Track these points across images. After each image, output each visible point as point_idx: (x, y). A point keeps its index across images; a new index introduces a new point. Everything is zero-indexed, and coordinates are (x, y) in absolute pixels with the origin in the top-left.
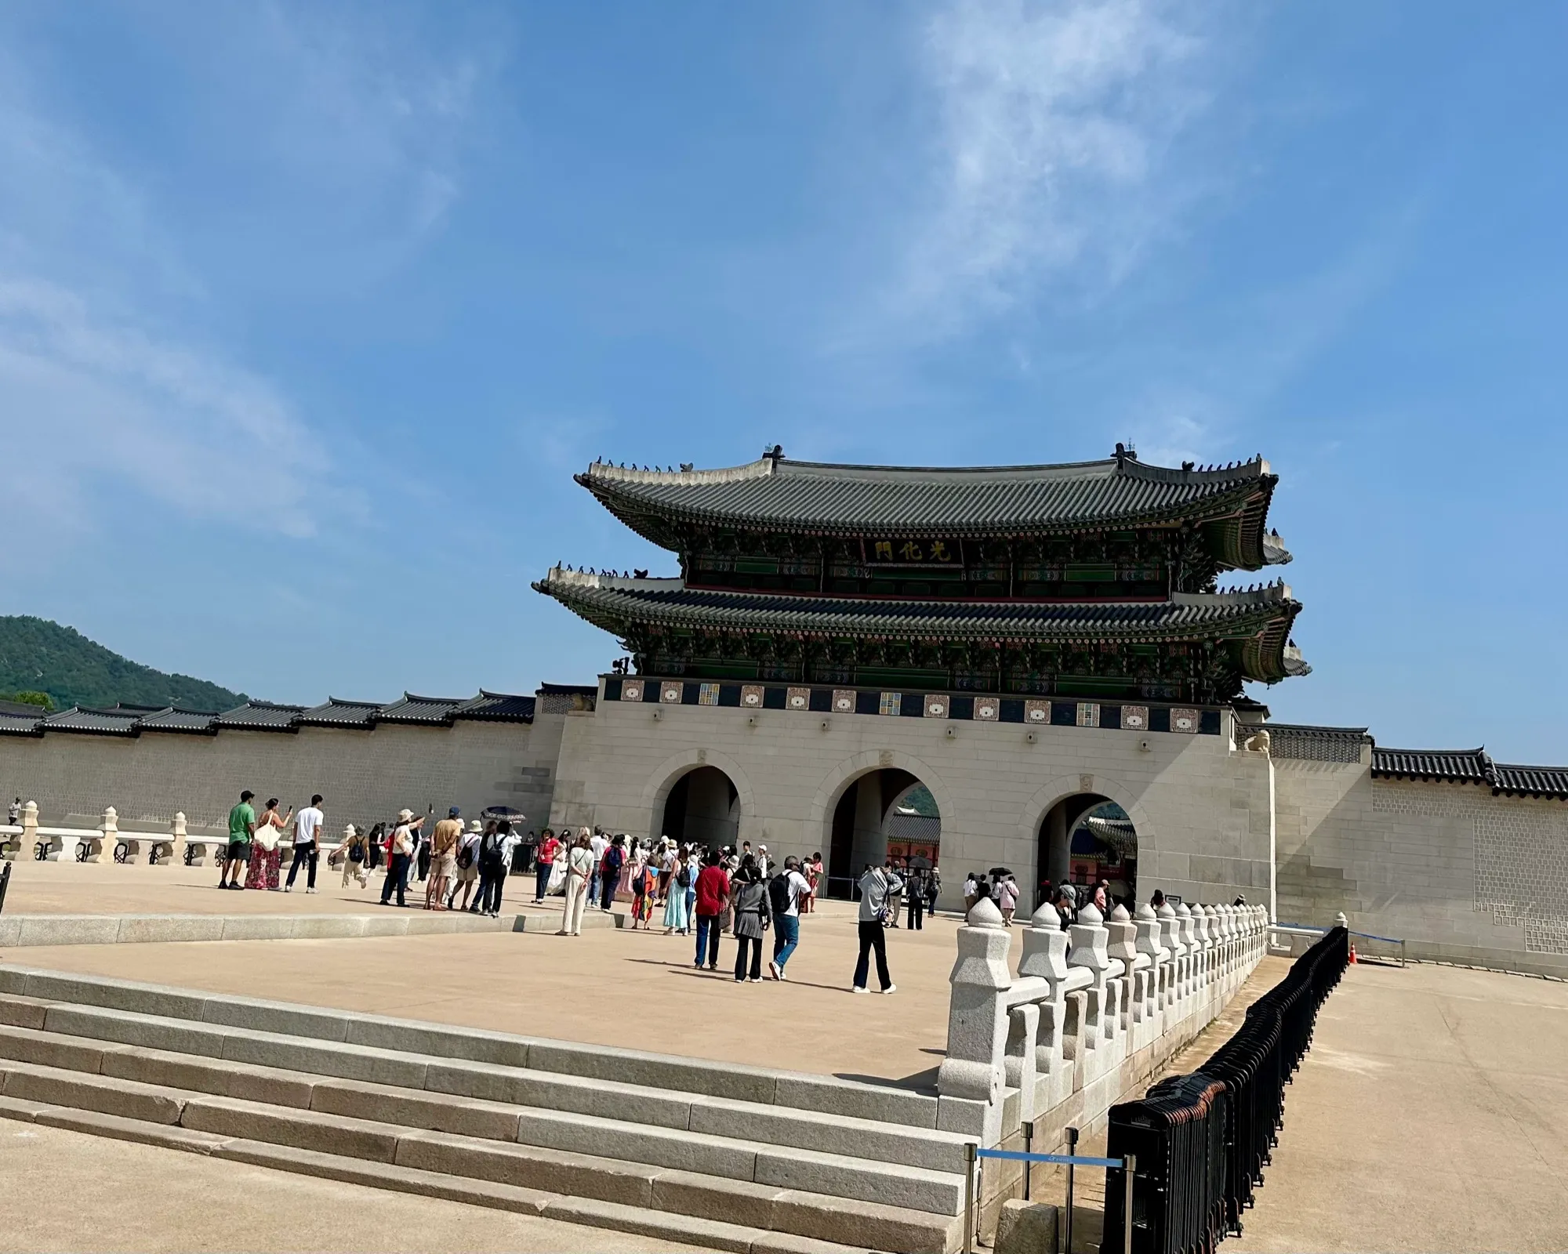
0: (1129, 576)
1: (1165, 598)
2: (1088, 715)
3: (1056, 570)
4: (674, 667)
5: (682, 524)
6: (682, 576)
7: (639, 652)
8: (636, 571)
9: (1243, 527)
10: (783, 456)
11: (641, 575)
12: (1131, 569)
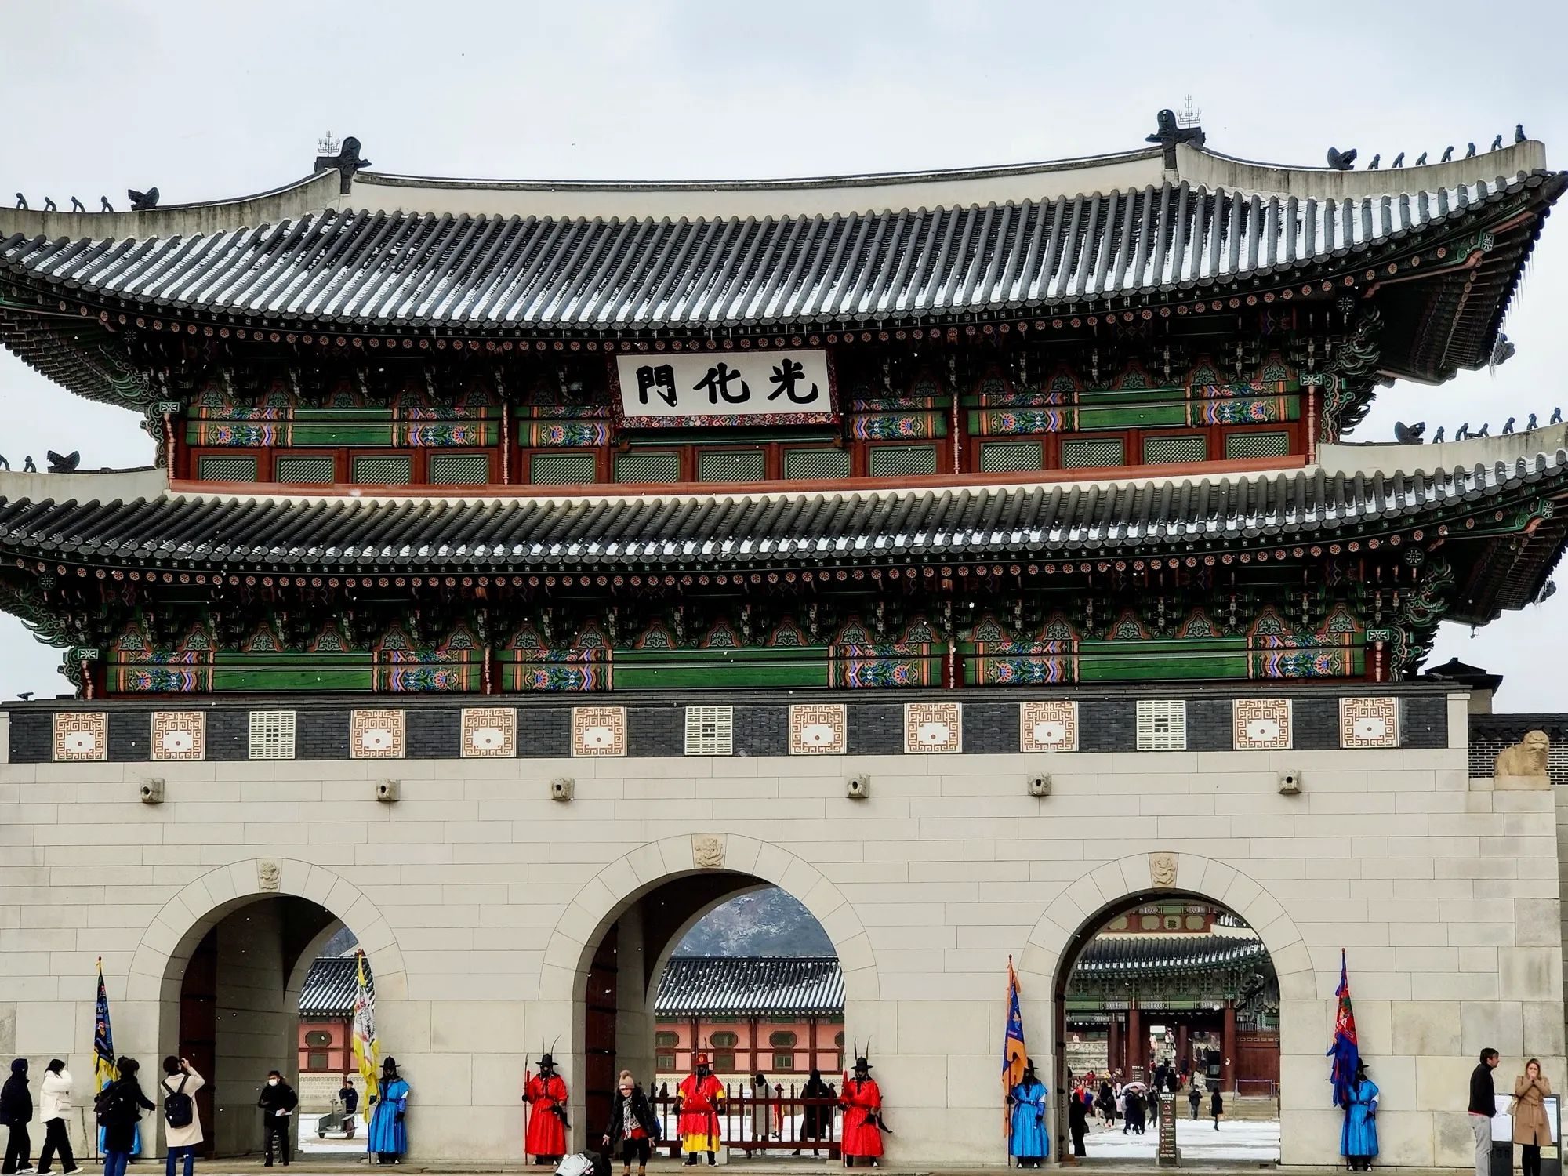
0: (1220, 412)
1: (1301, 458)
2: (1161, 724)
3: (1056, 405)
4: (168, 675)
5: (148, 335)
6: (161, 461)
7: (79, 644)
8: (52, 456)
9: (1474, 290)
10: (366, 163)
11: (64, 464)
12: (1223, 397)
